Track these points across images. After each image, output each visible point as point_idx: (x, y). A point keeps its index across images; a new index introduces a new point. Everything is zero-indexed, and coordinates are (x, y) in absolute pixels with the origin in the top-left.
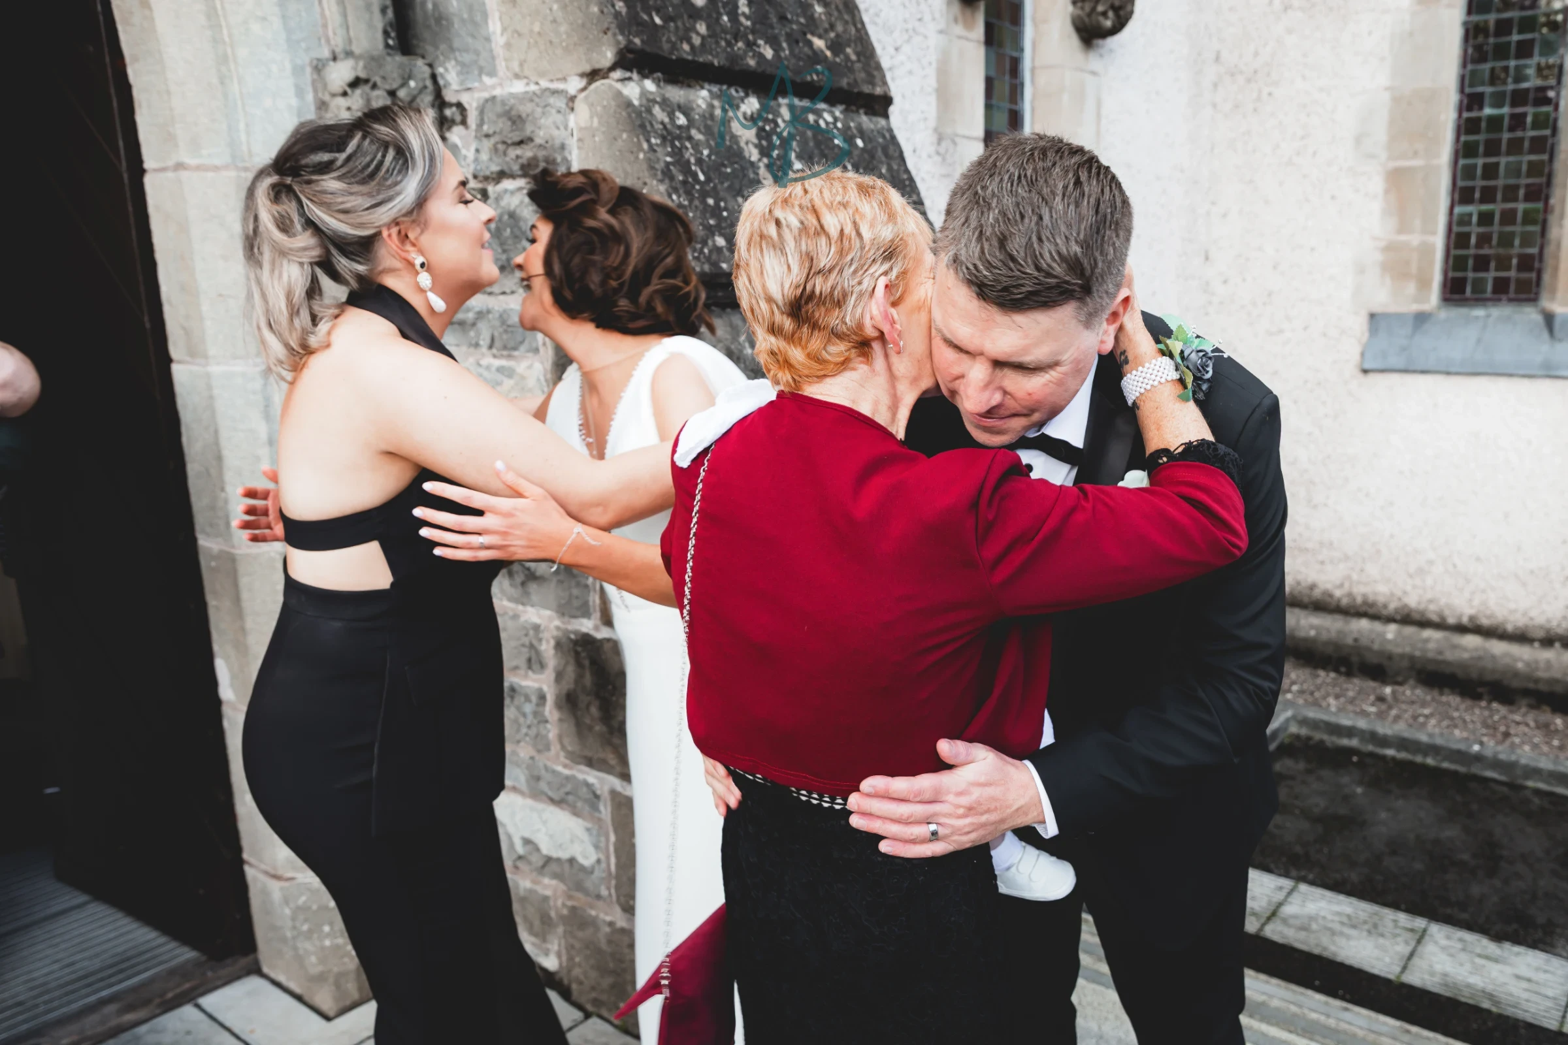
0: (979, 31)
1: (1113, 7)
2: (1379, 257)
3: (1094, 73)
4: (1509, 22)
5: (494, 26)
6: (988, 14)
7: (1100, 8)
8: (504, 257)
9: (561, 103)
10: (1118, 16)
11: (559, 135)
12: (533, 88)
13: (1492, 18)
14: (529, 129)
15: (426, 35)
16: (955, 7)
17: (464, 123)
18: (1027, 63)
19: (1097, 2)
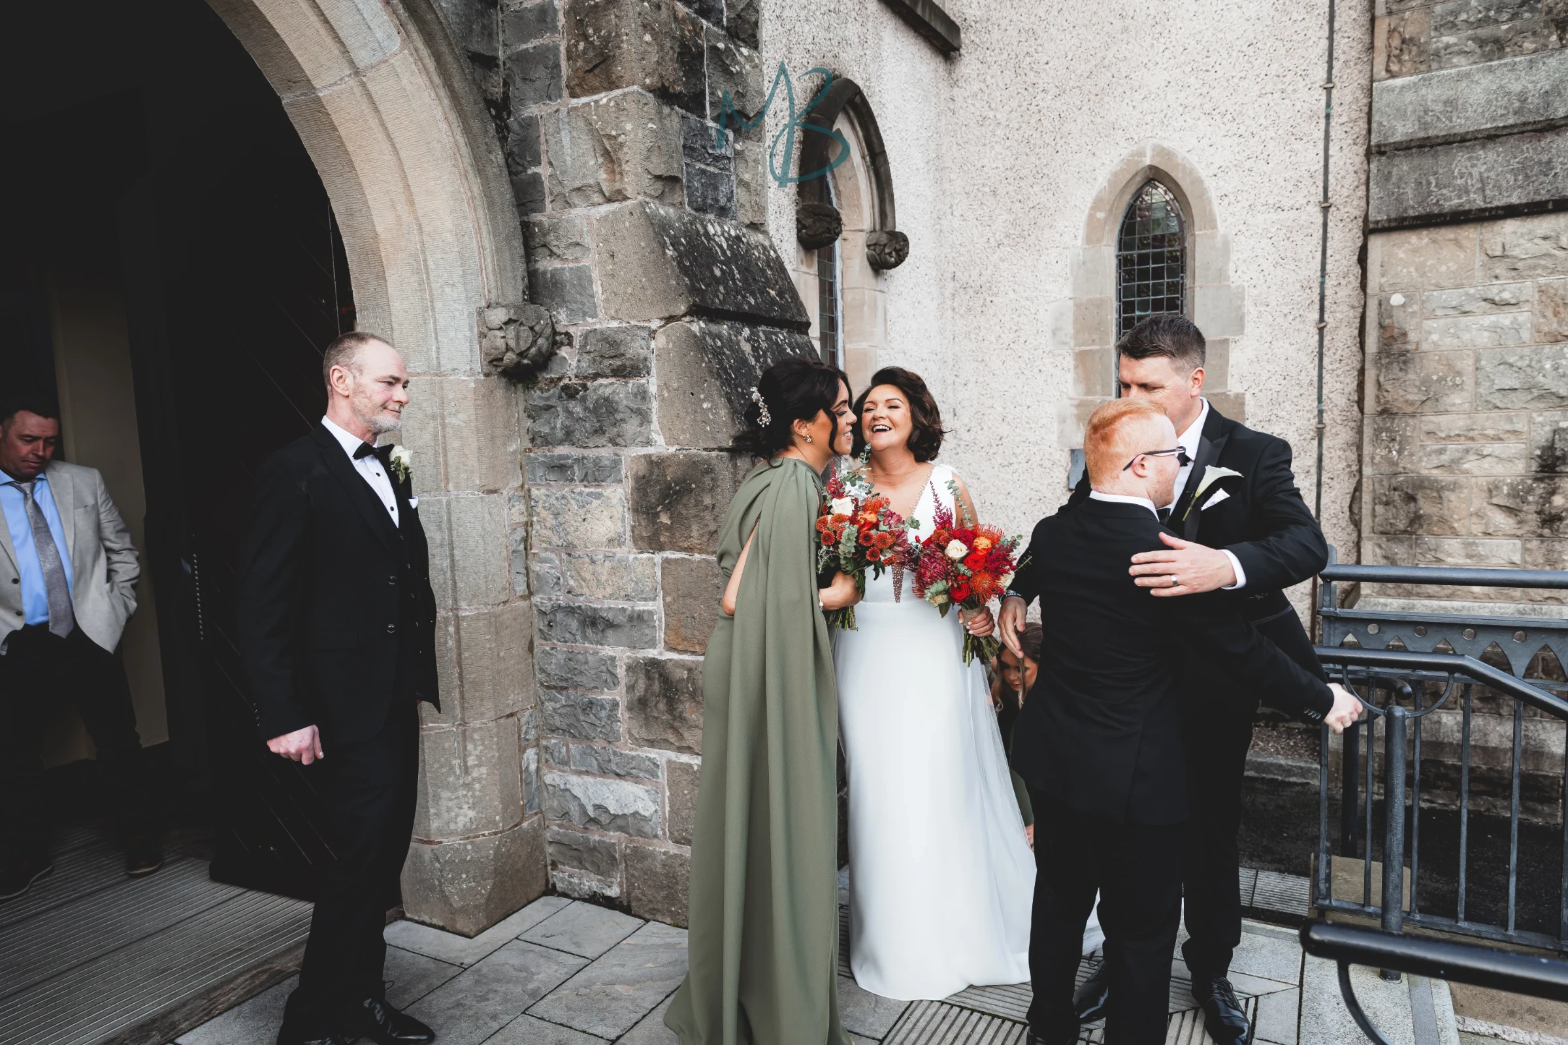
0: (815, 269)
1: (895, 250)
2: (1075, 412)
3: (881, 291)
4: (1147, 255)
5: (597, 288)
6: (819, 257)
7: (887, 251)
8: (598, 425)
9: (645, 334)
10: (898, 255)
11: (644, 353)
12: (625, 325)
13: (1135, 253)
14: (622, 350)
15: (545, 292)
16: (802, 253)
17: (570, 344)
18: (838, 286)
19: (885, 245)
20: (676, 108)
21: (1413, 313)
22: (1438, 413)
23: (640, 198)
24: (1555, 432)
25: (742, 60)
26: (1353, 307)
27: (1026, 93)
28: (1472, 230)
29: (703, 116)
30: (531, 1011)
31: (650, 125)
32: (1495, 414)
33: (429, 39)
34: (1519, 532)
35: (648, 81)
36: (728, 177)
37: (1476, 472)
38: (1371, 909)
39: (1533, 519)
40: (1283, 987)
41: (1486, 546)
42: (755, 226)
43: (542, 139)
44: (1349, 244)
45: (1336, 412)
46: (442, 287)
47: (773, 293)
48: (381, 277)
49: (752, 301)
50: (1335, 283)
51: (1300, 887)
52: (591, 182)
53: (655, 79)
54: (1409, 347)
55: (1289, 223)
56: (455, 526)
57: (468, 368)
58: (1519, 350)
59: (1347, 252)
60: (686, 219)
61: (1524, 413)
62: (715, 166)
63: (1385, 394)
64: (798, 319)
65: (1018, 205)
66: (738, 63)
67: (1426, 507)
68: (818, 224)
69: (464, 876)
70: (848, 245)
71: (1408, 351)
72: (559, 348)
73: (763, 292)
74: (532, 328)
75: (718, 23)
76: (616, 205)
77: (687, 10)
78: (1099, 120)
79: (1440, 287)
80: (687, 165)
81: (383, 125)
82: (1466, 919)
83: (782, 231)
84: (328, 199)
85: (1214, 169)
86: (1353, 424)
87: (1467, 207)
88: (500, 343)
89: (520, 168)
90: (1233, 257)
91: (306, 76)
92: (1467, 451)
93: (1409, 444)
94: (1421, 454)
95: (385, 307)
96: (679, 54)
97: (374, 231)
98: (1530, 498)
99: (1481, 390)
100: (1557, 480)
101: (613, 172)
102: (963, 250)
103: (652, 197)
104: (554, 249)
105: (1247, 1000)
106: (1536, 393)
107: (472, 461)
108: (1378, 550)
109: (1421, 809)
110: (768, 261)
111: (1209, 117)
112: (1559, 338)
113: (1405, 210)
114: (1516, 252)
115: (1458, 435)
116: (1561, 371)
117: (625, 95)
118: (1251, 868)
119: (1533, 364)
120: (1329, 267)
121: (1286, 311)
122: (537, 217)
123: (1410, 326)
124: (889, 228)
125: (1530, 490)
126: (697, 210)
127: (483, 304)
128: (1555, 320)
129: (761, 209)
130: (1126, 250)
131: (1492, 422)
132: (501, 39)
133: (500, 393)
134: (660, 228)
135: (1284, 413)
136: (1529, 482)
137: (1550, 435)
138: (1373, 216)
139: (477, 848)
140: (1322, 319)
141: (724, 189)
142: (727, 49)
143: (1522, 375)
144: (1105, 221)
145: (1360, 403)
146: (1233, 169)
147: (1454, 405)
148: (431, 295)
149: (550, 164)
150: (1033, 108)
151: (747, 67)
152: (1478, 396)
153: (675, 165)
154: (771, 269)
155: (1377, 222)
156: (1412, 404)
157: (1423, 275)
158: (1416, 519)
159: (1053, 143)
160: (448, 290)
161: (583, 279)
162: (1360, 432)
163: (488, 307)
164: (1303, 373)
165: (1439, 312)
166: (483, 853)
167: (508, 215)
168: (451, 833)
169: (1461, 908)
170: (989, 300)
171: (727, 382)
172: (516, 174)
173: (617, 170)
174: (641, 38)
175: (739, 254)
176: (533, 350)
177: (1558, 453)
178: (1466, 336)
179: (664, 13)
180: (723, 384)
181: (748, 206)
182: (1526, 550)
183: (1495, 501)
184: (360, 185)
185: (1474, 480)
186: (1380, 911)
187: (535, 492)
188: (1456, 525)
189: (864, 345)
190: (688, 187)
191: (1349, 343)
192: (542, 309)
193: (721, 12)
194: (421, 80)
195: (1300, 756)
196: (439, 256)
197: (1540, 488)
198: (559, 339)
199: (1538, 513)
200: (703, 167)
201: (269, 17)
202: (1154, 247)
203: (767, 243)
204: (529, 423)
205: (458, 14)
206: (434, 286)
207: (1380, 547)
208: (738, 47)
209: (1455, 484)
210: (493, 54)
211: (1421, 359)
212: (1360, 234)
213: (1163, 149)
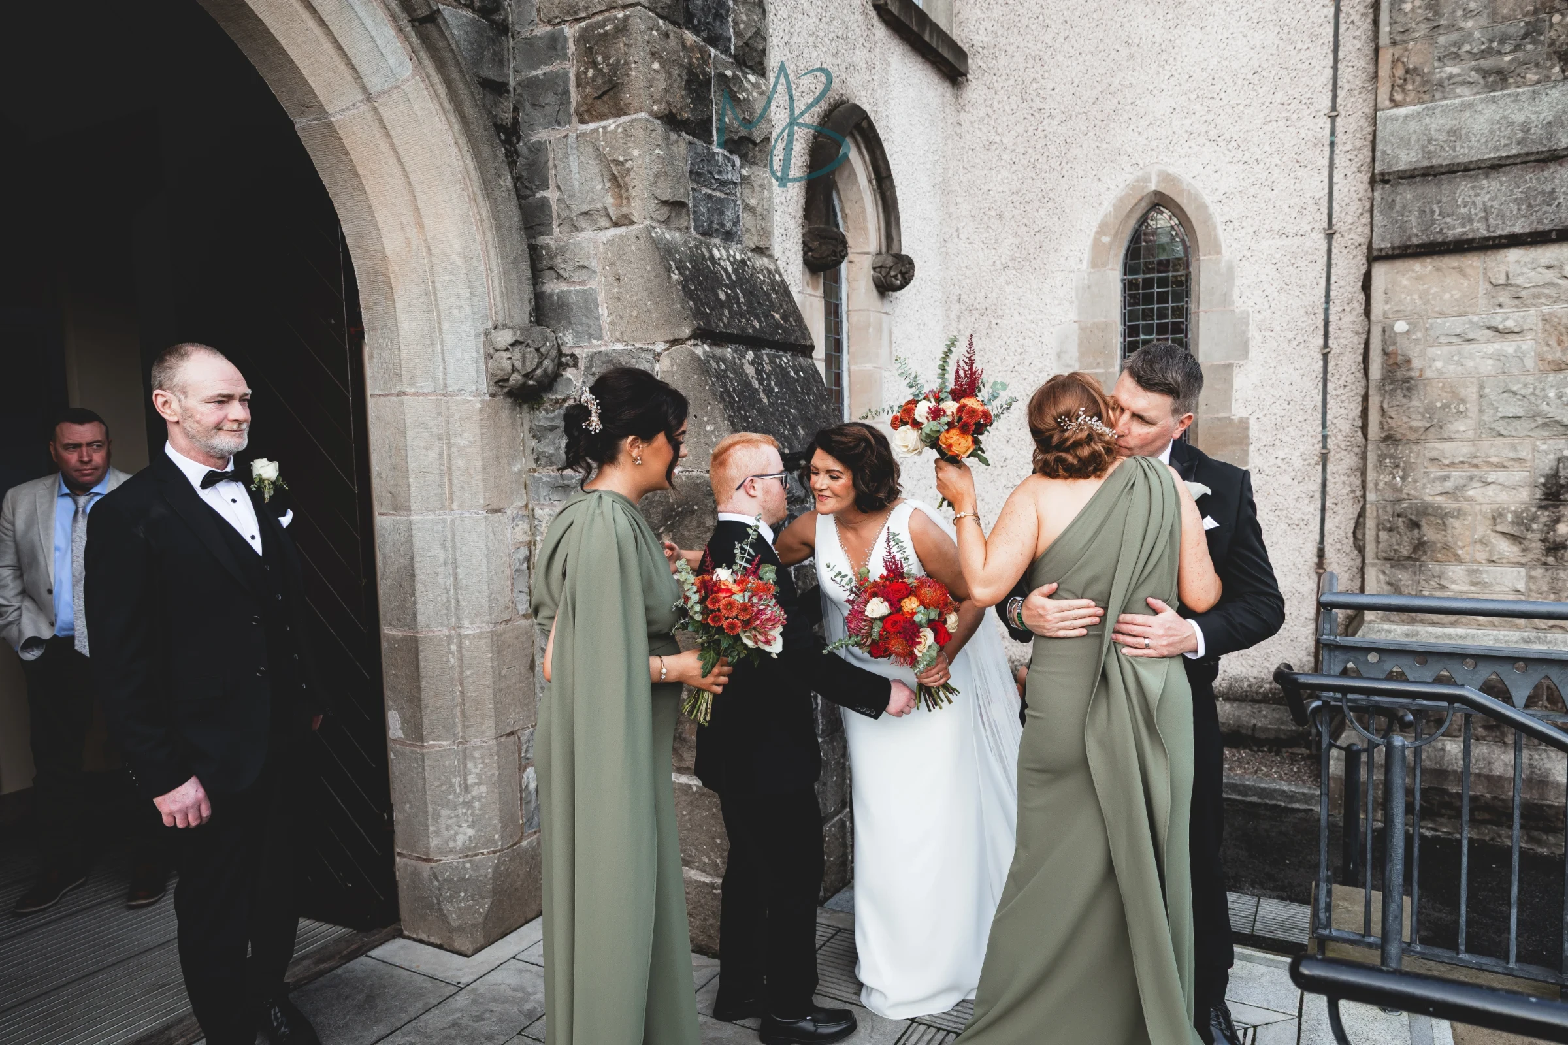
0: (820, 292)
1: (901, 272)
3: (886, 313)
4: (1152, 279)
5: (603, 311)
6: (825, 279)
7: (893, 273)
9: (650, 357)
10: (904, 278)
12: (630, 347)
13: (1140, 277)
15: (551, 314)
16: (808, 276)
17: (576, 365)
18: (844, 308)
19: (891, 268)
20: (683, 134)
21: (1417, 340)
22: (1443, 440)
23: (647, 223)
24: (1559, 460)
25: (749, 87)
26: (1357, 333)
27: (1032, 118)
28: (1475, 259)
29: (711, 143)
30: (528, 1032)
31: (657, 151)
32: (1499, 441)
33: (441, 67)
34: (1523, 560)
35: (655, 108)
36: (735, 202)
37: (1480, 499)
38: (1371, 940)
39: (1537, 547)
40: (1281, 1017)
41: (1490, 574)
42: (760, 250)
43: (551, 164)
44: (1353, 271)
45: (1340, 437)
46: (449, 308)
47: (777, 316)
48: (390, 297)
49: (757, 325)
50: (1340, 309)
51: (1301, 914)
52: (599, 206)
53: (663, 106)
54: (1412, 374)
55: (1294, 249)
56: (458, 545)
57: (474, 388)
58: (1523, 378)
59: (1351, 278)
60: (692, 244)
61: (1528, 440)
62: (721, 191)
63: (1389, 420)
64: (802, 342)
65: (1024, 229)
66: (745, 90)
67: (1430, 534)
68: (824, 247)
69: (462, 894)
70: (854, 268)
71: (1411, 378)
72: (564, 369)
73: (768, 316)
74: (538, 350)
75: (726, 51)
76: (622, 230)
77: (695, 38)
78: (1104, 145)
79: (1443, 315)
80: (694, 190)
81: (394, 149)
82: (1467, 951)
83: (788, 254)
84: (339, 221)
85: (1218, 196)
86: (1356, 450)
87: (1470, 236)
88: (507, 365)
89: (529, 192)
90: (1238, 282)
91: (319, 101)
92: (1471, 478)
93: (1413, 470)
94: (1425, 481)
95: (393, 328)
96: (687, 81)
97: (384, 252)
98: (1535, 526)
99: (1485, 418)
100: (1561, 508)
101: (621, 196)
102: (968, 273)
103: (658, 221)
104: (561, 272)
105: (1246, 1030)
106: (1540, 421)
107: (477, 481)
108: (1381, 577)
109: (1422, 837)
110: (773, 284)
111: (1214, 144)
112: (1563, 366)
113: (1409, 238)
114: (1519, 281)
115: (1462, 462)
116: (1564, 399)
117: (632, 121)
118: (1253, 895)
119: (1537, 392)
120: (1333, 294)
121: (1290, 336)
122: (544, 240)
123: (1414, 353)
124: (895, 251)
125: (1534, 518)
126: (703, 234)
127: (490, 325)
128: (1559, 348)
129: (767, 234)
130: (1131, 274)
131: (1496, 450)
132: (511, 66)
133: (505, 414)
134: (665, 252)
135: (1288, 439)
136: (1534, 510)
137: (1554, 463)
138: (1377, 244)
139: (476, 867)
140: (1326, 345)
141: (730, 214)
142: (735, 76)
143: (1526, 403)
144: (1111, 243)
145: (1364, 428)
146: (1238, 195)
147: (1458, 432)
148: (439, 316)
149: (559, 188)
150: (1039, 133)
151: (755, 94)
152: (1481, 423)
153: (682, 191)
154: (776, 293)
155: (1381, 250)
156: (1416, 430)
157: (1427, 302)
158: (1420, 546)
159: (1059, 168)
160: (455, 311)
161: (589, 302)
162: (1364, 457)
163: (495, 328)
164: (1308, 399)
165: (1443, 340)
166: (482, 872)
167: (516, 237)
168: (451, 851)
169: (1462, 939)
170: (994, 322)
171: (730, 405)
172: (526, 197)
173: (624, 195)
174: (649, 66)
175: (744, 278)
176: (539, 372)
177: (1563, 481)
178: (1470, 364)
179: (673, 40)
180: (726, 407)
181: (753, 230)
182: (1530, 578)
183: (1499, 528)
184: (371, 207)
185: (1478, 507)
186: (1379, 941)
187: (538, 512)
188: (1460, 552)
189: (869, 367)
190: (694, 212)
191: (1353, 370)
192: (549, 330)
193: (729, 40)
194: (433, 106)
195: (1304, 782)
196: (447, 278)
197: (1544, 516)
198: (564, 361)
199: (1543, 541)
200: (710, 192)
201: (284, 43)
202: (1159, 272)
203: (772, 267)
204: (534, 443)
205: (469, 42)
206: (441, 307)
207: (1384, 573)
208: (745, 74)
209: (1459, 510)
210: (504, 80)
211: (1425, 386)
212: (1364, 260)
213: (1168, 175)
